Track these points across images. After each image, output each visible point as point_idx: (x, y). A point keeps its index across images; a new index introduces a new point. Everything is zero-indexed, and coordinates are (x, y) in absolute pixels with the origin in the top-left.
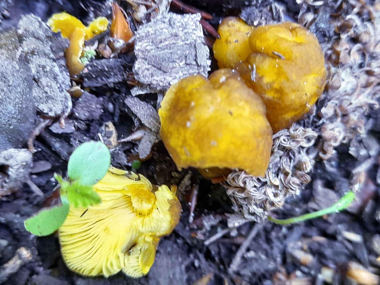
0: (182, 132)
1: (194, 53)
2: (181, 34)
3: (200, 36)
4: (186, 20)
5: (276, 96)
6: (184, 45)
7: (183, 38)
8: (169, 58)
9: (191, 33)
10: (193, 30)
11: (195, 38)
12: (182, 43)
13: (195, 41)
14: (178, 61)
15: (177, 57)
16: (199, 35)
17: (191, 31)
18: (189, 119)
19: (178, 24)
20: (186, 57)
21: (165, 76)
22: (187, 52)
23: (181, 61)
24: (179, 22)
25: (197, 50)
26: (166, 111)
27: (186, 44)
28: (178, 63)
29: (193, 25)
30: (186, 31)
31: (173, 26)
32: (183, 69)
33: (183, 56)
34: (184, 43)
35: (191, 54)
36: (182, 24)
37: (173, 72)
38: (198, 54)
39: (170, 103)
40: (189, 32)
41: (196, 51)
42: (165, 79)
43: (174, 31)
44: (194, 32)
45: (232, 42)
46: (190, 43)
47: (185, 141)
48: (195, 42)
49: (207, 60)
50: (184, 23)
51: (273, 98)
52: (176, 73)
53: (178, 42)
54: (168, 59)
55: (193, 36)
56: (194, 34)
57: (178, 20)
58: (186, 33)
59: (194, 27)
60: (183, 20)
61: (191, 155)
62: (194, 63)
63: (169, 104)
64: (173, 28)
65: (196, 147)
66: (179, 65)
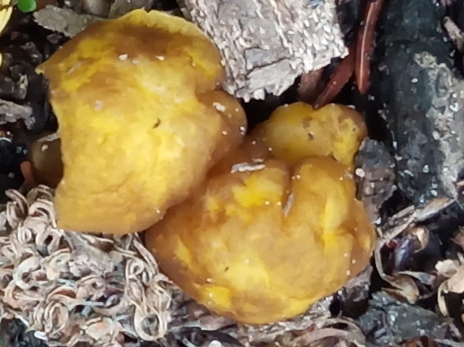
0: (106, 52)
1: (268, 60)
2: (297, 26)
3: (303, 64)
4: (327, 29)
5: (213, 216)
6: (278, 38)
7: (290, 32)
8: (247, 15)
9: (306, 45)
10: (313, 48)
11: (297, 55)
12: (280, 32)
13: (292, 57)
14: (245, 34)
15: (252, 31)
16: (305, 61)
17: (309, 44)
18: (131, 57)
19: (314, 16)
20: (258, 47)
21: (209, 16)
22: (267, 47)
23: (246, 40)
24: (319, 16)
25: (274, 65)
26: (142, 22)
27: (281, 40)
28: (241, 35)
29: (320, 44)
30: (306, 34)
31: (309, 6)
32: (232, 47)
33: (257, 42)
34: (283, 37)
35: (266, 55)
36: (317, 24)
37: (221, 29)
38: (267, 68)
39: (159, 26)
40: (306, 41)
41: (274, 62)
42: (205, 17)
43: (300, 12)
44: (309, 51)
45: (308, 128)
46: (285, 48)
47: (91, 61)
48: (289, 59)
49: (262, 91)
50: (320, 26)
51: (208, 212)
52: (221, 37)
53: (281, 24)
54: (244, 13)
55: (301, 51)
56: (305, 52)
57: (323, 15)
58: (302, 35)
59: (317, 48)
60: (325, 25)
61: (69, 78)
62: (250, 67)
63: (156, 25)
64: (305, 7)
65: (86, 79)
66: (238, 38)
